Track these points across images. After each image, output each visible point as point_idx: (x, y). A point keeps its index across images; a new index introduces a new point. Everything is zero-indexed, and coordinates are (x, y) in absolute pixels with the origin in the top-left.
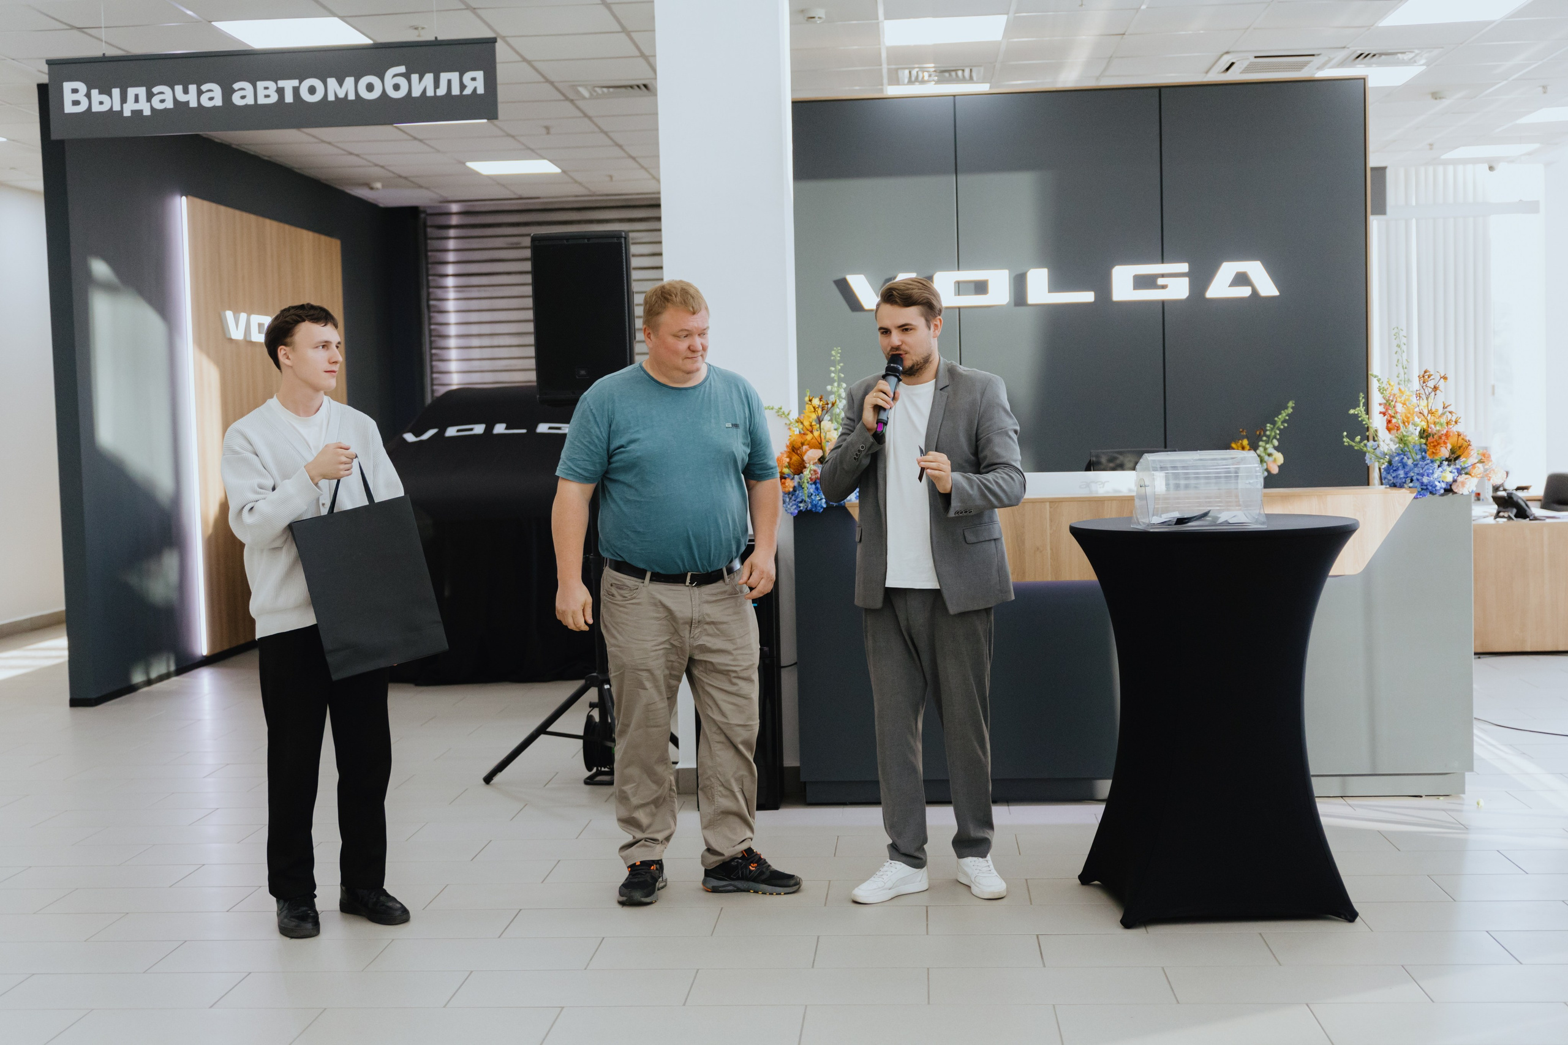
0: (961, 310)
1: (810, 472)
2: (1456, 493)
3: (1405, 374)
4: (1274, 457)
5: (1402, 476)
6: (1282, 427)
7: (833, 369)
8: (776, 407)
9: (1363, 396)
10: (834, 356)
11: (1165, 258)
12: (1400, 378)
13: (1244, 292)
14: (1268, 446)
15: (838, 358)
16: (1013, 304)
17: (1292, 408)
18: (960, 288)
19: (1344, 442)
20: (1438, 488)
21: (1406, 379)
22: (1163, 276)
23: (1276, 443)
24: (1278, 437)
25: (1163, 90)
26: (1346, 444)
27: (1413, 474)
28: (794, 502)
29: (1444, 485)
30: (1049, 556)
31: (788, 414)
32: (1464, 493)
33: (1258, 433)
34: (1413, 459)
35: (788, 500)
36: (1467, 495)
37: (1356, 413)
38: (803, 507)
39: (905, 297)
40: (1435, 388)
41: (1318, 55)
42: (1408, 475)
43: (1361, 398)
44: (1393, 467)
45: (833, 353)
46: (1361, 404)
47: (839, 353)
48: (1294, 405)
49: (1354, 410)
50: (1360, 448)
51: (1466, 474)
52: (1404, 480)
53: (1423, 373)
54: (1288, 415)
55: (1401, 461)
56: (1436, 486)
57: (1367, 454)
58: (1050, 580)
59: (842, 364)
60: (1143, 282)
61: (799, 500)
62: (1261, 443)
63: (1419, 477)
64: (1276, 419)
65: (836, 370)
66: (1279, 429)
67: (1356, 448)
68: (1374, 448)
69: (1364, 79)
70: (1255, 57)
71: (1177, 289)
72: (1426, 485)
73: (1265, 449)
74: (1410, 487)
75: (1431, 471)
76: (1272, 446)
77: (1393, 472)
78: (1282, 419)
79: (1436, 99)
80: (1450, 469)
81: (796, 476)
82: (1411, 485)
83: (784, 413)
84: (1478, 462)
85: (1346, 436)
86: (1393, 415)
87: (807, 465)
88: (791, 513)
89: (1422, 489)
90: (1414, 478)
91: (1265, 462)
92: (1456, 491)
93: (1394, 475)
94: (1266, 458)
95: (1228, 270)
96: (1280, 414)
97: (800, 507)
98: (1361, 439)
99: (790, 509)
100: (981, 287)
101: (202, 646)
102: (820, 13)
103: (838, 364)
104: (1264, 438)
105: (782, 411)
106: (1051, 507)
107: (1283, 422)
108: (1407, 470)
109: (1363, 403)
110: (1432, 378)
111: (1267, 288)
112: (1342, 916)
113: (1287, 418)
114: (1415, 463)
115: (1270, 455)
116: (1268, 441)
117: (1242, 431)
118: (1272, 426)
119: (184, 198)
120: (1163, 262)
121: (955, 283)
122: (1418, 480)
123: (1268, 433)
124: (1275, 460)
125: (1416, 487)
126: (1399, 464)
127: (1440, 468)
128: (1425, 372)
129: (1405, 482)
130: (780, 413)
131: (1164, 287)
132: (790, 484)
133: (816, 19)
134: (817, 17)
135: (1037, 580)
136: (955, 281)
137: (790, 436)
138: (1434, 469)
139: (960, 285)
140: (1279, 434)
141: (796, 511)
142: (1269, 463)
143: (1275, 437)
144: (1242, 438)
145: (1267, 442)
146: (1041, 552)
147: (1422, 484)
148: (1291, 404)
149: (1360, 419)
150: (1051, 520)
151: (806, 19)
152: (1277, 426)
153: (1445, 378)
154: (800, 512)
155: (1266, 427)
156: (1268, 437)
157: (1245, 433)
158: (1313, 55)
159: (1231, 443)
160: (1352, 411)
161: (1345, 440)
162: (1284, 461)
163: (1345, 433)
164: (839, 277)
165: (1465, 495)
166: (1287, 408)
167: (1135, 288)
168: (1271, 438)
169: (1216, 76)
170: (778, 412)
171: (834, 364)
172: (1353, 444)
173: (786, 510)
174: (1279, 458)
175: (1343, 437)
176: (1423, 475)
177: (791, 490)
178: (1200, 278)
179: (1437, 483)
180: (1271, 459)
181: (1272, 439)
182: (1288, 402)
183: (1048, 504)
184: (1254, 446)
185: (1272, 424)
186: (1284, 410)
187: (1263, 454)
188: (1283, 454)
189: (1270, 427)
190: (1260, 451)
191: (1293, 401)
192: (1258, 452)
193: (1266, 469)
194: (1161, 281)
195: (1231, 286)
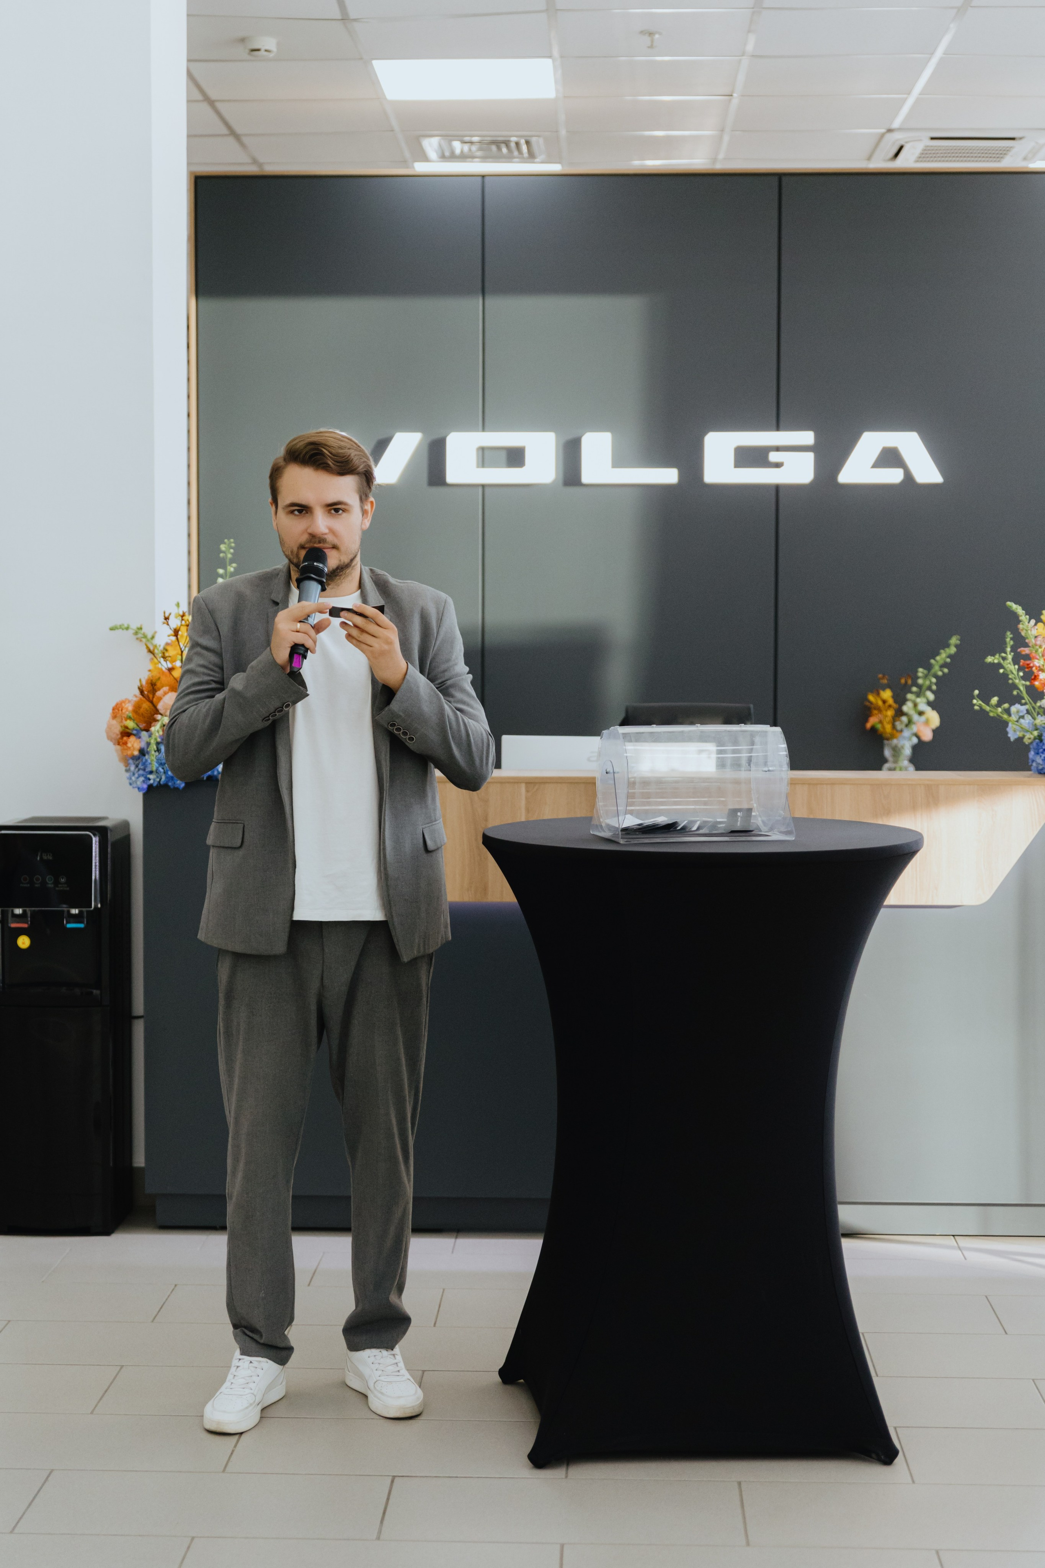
0: (487, 490)
1: (161, 727)
4: (926, 717)
6: (940, 673)
7: (221, 571)
8: (134, 626)
9: (1011, 636)
10: (224, 552)
11: (781, 424)
13: (894, 476)
14: (918, 700)
15: (229, 556)
16: (561, 481)
17: (956, 646)
18: (485, 456)
19: (974, 705)
22: (778, 449)
23: (931, 696)
24: (934, 687)
25: (784, 179)
26: (976, 708)
28: (141, 772)
31: (153, 637)
33: (903, 681)
35: (132, 768)
37: (996, 661)
38: (154, 780)
41: (1021, 138)
43: (1008, 640)
44: (1043, 744)
45: (223, 547)
46: (1008, 649)
47: (231, 548)
48: (958, 642)
49: (993, 658)
50: (998, 715)
54: (950, 656)
57: (1010, 724)
59: (234, 565)
60: (748, 457)
61: (148, 769)
62: (909, 696)
64: (932, 661)
65: (226, 573)
66: (936, 676)
67: (991, 714)
68: (1021, 714)
70: (932, 139)
71: (797, 469)
73: (915, 705)
76: (924, 701)
78: (941, 662)
81: (144, 734)
83: (145, 636)
85: (978, 696)
86: (1040, 667)
87: (159, 717)
88: (139, 788)
91: (914, 723)
94: (915, 717)
95: (870, 443)
96: (938, 654)
97: (149, 779)
98: (998, 701)
99: (136, 782)
100: (515, 457)
102: (269, 43)
103: (230, 565)
104: (914, 689)
105: (142, 632)
106: (527, 791)
107: (942, 666)
109: (1012, 647)
111: (926, 471)
112: (874, 1455)
113: (948, 660)
115: (921, 713)
116: (920, 692)
117: (883, 678)
118: (926, 672)
120: (778, 428)
121: (478, 449)
123: (920, 681)
124: (927, 722)
130: (140, 636)
131: (778, 465)
132: (134, 744)
133: (262, 53)
134: (263, 48)
135: (504, 900)
136: (476, 445)
137: (150, 671)
139: (486, 452)
140: (936, 684)
141: (145, 786)
142: (918, 726)
143: (929, 688)
144: (881, 689)
145: (918, 695)
148: (954, 640)
149: (1001, 671)
150: (528, 811)
151: (247, 51)
152: (933, 671)
154: (150, 787)
155: (917, 672)
156: (920, 687)
158: (1013, 139)
159: (870, 693)
160: (989, 659)
161: (975, 701)
162: (939, 722)
163: (976, 692)
166: (948, 646)
167: (736, 466)
168: (924, 688)
169: (880, 163)
170: (136, 633)
171: (223, 564)
172: (988, 708)
173: (131, 784)
174: (934, 718)
175: (973, 698)
177: (136, 753)
178: (830, 453)
180: (923, 718)
181: (925, 691)
182: (950, 638)
183: (523, 786)
184: (900, 700)
185: (925, 668)
186: (943, 649)
187: (912, 712)
188: (938, 712)
189: (922, 673)
190: (907, 708)
191: (958, 637)
192: (905, 708)
193: (916, 734)
194: (773, 457)
195: (874, 466)
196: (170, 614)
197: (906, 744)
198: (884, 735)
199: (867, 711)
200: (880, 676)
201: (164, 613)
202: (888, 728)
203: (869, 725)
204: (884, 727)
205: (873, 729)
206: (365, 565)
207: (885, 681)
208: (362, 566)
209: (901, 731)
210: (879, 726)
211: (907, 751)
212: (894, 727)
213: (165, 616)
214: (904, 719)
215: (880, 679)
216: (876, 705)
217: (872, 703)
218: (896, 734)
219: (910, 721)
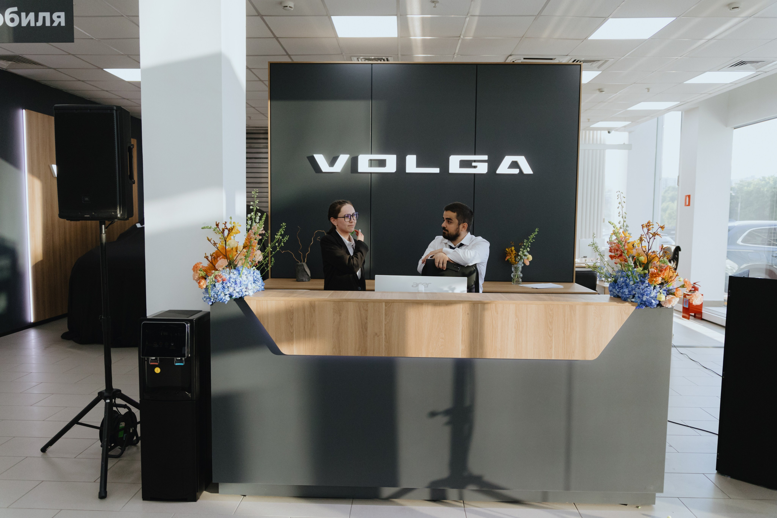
0: (372, 174)
2: (663, 306)
3: (624, 221)
4: (527, 257)
5: (627, 293)
6: (532, 241)
7: (253, 203)
11: (477, 152)
12: (621, 224)
13: (516, 171)
14: (524, 251)
16: (398, 172)
17: (537, 232)
18: (372, 163)
20: (654, 304)
21: (625, 225)
22: (475, 161)
23: (529, 249)
24: (530, 246)
25: (478, 66)
27: (634, 293)
29: (658, 303)
30: (384, 340)
32: (669, 307)
33: (520, 244)
34: (633, 280)
36: (670, 308)
40: (655, 234)
41: (555, 59)
42: (632, 293)
44: (618, 285)
51: (672, 294)
52: (628, 296)
53: (647, 223)
54: (535, 235)
55: (625, 282)
56: (652, 303)
58: (384, 356)
59: (259, 200)
60: (464, 164)
62: (521, 249)
63: (641, 296)
65: (255, 204)
66: (530, 242)
70: (524, 59)
71: (482, 169)
72: (645, 302)
74: (632, 301)
75: (649, 292)
76: (526, 251)
77: (618, 289)
78: (532, 237)
79: (601, 92)
80: (661, 291)
82: (633, 300)
84: (680, 287)
86: (623, 251)
87: (214, 271)
88: (207, 303)
89: (641, 303)
90: (636, 295)
91: (523, 259)
92: (664, 306)
93: (618, 290)
94: (523, 257)
95: (508, 160)
96: (532, 235)
100: (382, 163)
101: (31, 317)
102: (291, 4)
104: (523, 247)
106: (386, 306)
107: (532, 239)
108: (630, 289)
110: (651, 226)
111: (527, 170)
113: (535, 237)
114: (636, 284)
115: (525, 255)
117: (512, 243)
118: (527, 241)
119: (24, 110)
120: (475, 155)
121: (369, 160)
122: (639, 297)
123: (525, 244)
124: (528, 259)
125: (637, 302)
126: (623, 284)
127: (655, 290)
128: (648, 223)
129: (629, 298)
131: (475, 167)
132: (204, 283)
133: (288, 8)
134: (288, 6)
135: (375, 356)
136: (369, 159)
138: (651, 290)
139: (372, 161)
140: (530, 245)
141: (210, 302)
142: (525, 260)
143: (528, 247)
144: (511, 247)
145: (524, 249)
146: (378, 336)
147: (642, 300)
148: (537, 230)
150: (386, 315)
151: (282, 6)
152: (530, 240)
153: (662, 227)
155: (524, 241)
156: (525, 246)
157: (513, 244)
158: (552, 59)
162: (532, 259)
164: (311, 155)
165: (669, 308)
166: (535, 232)
167: (460, 167)
174: (530, 257)
176: (643, 295)
177: (205, 287)
178: (494, 164)
179: (653, 301)
180: (526, 258)
182: (536, 229)
183: (384, 303)
184: (518, 251)
186: (533, 232)
187: (522, 255)
188: (532, 255)
189: (526, 241)
191: (538, 228)
192: (519, 254)
193: (523, 263)
194: (474, 164)
195: (508, 168)
196: (219, 223)
197: (520, 266)
198: (512, 263)
199: (505, 254)
201: (216, 222)
202: (513, 261)
203: (506, 259)
204: (512, 260)
205: (508, 261)
209: (518, 262)
210: (510, 260)
211: (520, 269)
212: (515, 260)
213: (216, 224)
214: (519, 257)
215: (511, 243)
216: (509, 252)
217: (507, 251)
218: (517, 262)
219: (521, 258)
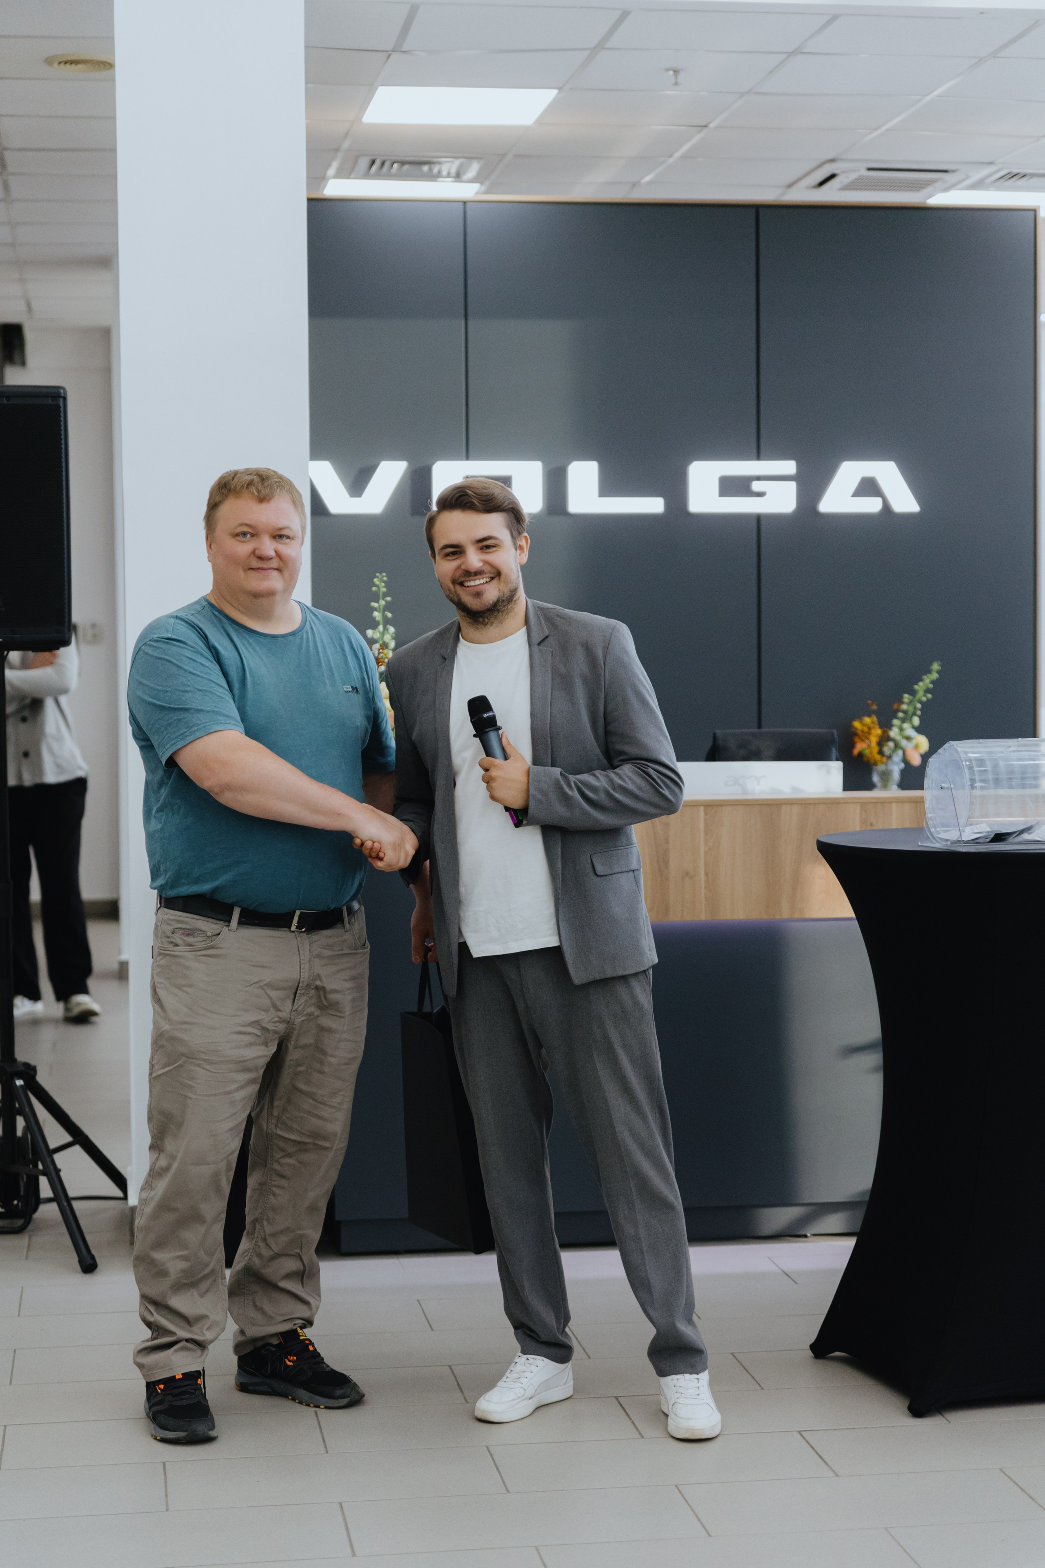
4: (914, 742)
6: (924, 699)
11: (762, 452)
13: (872, 505)
14: (906, 726)
16: (546, 511)
17: (938, 672)
22: (761, 478)
23: (916, 721)
24: (919, 713)
25: (760, 211)
33: (895, 707)
39: (485, 498)
41: (955, 171)
48: (941, 668)
54: (932, 682)
60: (733, 486)
62: (896, 722)
64: (916, 687)
66: (920, 702)
69: (1035, 211)
70: (869, 169)
71: (780, 499)
73: (901, 729)
76: (911, 725)
78: (924, 688)
91: (902, 748)
94: (904, 743)
95: (849, 472)
96: (922, 680)
104: (901, 715)
107: (927, 691)
111: (905, 501)
113: (931, 686)
115: (908, 738)
116: (907, 718)
117: (873, 704)
118: (911, 697)
120: (759, 458)
123: (904, 707)
124: (916, 747)
131: (762, 494)
140: (921, 710)
142: (910, 750)
143: (914, 714)
144: (868, 715)
145: (903, 720)
148: (936, 666)
152: (918, 696)
155: (902, 697)
156: (905, 712)
159: (854, 719)
166: (929, 671)
167: (721, 495)
168: (910, 713)
174: (924, 743)
178: (812, 482)
180: (910, 744)
181: (912, 717)
182: (931, 664)
184: (886, 725)
185: (910, 694)
186: (925, 674)
187: (898, 738)
188: (927, 737)
189: (908, 699)
190: (894, 733)
191: (939, 663)
192: (892, 733)
193: (905, 760)
194: (757, 486)
195: (854, 496)
197: (896, 769)
198: (872, 761)
200: (869, 702)
202: (876, 754)
203: (856, 751)
204: (871, 754)
205: (861, 755)
206: (530, 598)
207: (875, 707)
208: (528, 599)
209: (889, 757)
210: (867, 752)
211: (897, 774)
212: (881, 752)
214: (891, 744)
215: (867, 705)
216: (863, 731)
217: (856, 729)
218: (885, 759)
219: (897, 746)
